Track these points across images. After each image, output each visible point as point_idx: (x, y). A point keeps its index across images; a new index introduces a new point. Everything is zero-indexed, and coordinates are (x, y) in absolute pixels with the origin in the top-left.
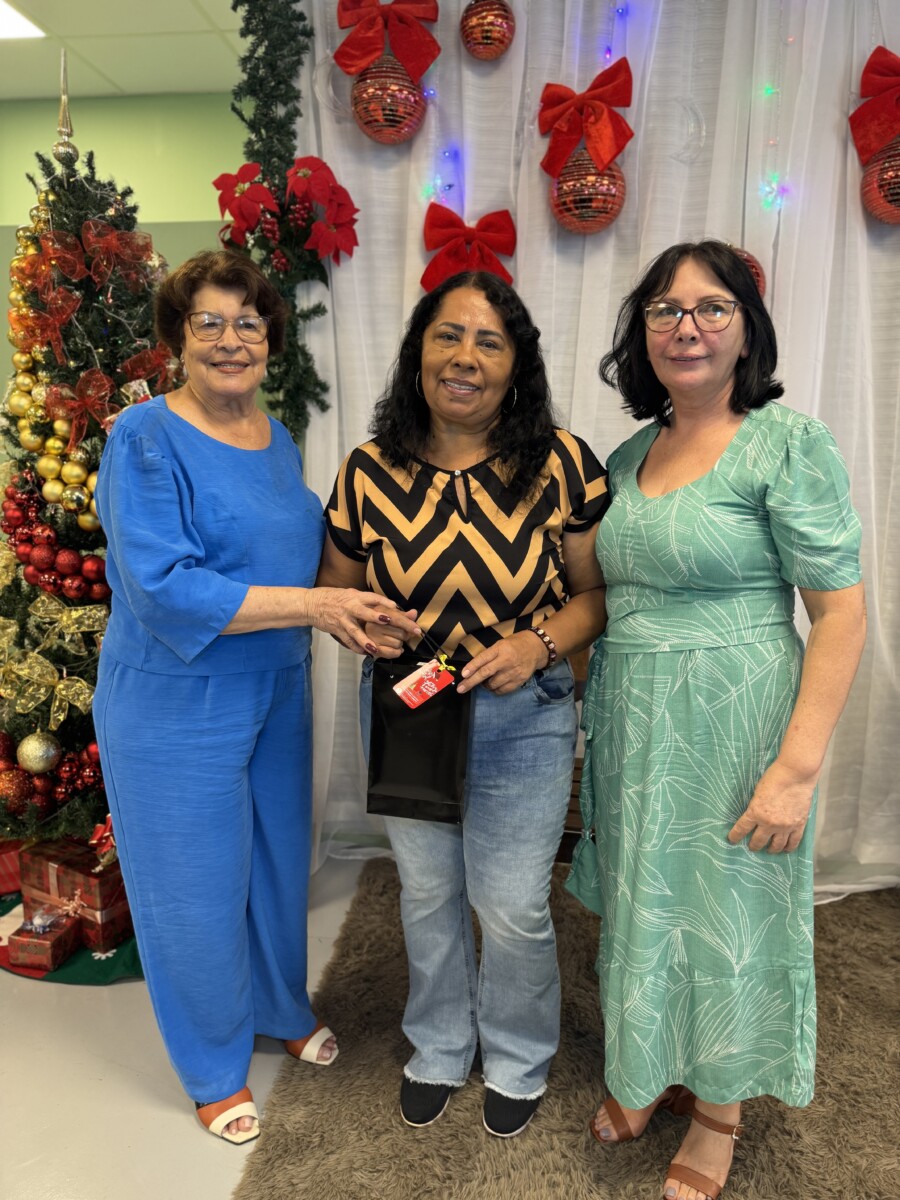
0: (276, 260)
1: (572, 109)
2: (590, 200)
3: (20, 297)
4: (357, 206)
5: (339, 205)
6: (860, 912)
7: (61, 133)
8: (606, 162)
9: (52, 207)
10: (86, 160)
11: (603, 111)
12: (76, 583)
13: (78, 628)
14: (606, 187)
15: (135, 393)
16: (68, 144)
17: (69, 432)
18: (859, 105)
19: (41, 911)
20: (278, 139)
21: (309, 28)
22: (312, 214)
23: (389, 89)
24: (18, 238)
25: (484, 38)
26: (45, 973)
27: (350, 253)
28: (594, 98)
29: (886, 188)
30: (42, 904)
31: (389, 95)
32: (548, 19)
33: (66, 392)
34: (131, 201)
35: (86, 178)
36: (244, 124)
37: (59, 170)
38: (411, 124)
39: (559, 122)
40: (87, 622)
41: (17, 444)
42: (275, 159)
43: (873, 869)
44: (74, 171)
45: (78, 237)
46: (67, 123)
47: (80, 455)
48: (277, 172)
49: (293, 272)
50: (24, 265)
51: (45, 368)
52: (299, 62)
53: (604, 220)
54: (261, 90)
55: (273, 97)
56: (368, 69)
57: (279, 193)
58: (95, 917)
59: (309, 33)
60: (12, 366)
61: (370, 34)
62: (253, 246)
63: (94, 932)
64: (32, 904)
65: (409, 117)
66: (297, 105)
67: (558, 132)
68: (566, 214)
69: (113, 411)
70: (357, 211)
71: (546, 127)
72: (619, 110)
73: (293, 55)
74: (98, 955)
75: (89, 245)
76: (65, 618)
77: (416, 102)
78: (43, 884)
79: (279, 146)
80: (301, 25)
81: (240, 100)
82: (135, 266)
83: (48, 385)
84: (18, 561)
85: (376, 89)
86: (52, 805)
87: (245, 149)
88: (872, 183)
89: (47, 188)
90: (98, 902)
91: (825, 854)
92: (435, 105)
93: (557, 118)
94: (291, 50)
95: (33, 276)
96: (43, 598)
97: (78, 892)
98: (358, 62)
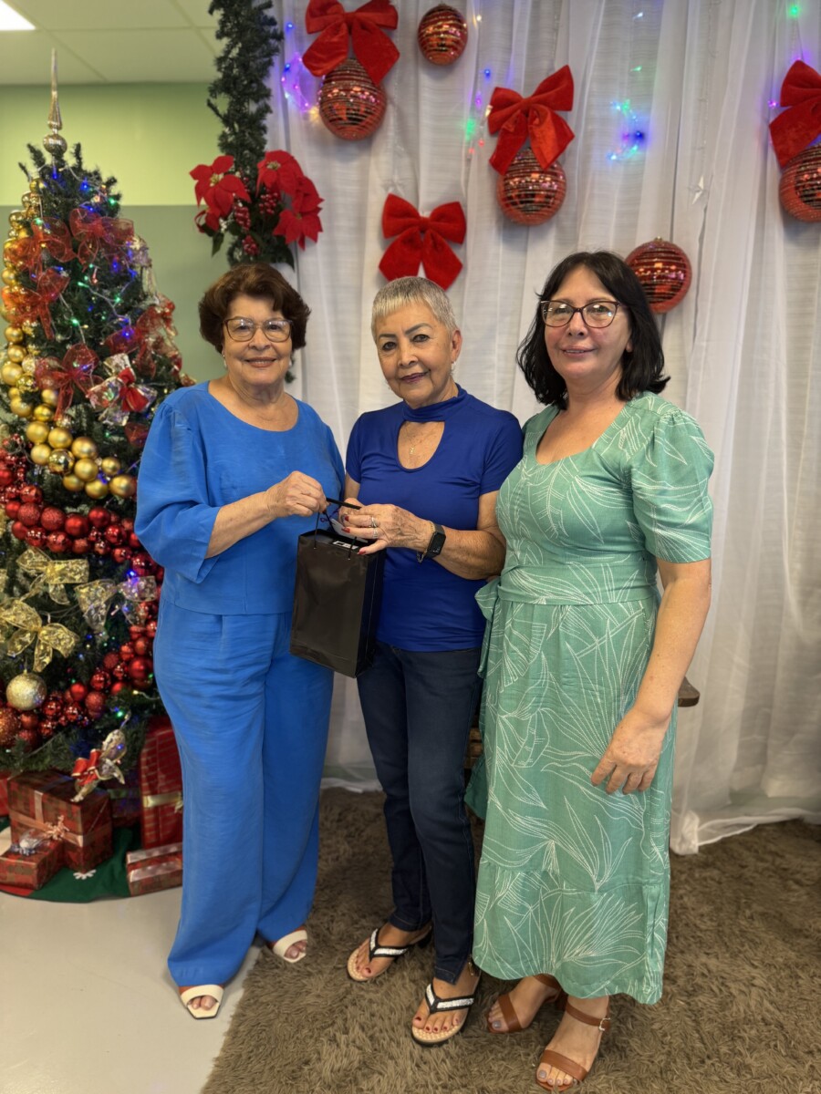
0: (247, 245)
1: (519, 112)
2: (533, 196)
3: (12, 276)
4: (321, 195)
5: (306, 195)
6: (769, 841)
7: (51, 126)
8: (549, 161)
9: (42, 194)
10: (73, 151)
11: (546, 114)
12: (61, 538)
13: (61, 580)
14: (547, 185)
15: (117, 366)
16: (56, 137)
17: (57, 400)
18: (779, 113)
19: (27, 835)
20: (251, 135)
21: (279, 32)
22: (279, 203)
23: (352, 90)
24: (11, 222)
25: (438, 45)
26: (30, 892)
27: (315, 239)
28: (539, 102)
29: (801, 189)
30: (28, 828)
31: (352, 96)
32: (498, 29)
33: (53, 363)
34: (114, 190)
35: (74, 168)
36: (218, 118)
37: (49, 159)
38: (371, 122)
39: (507, 123)
40: (69, 574)
41: (9, 410)
42: (246, 152)
43: (780, 801)
44: (63, 162)
45: (66, 222)
46: (56, 116)
47: (66, 421)
48: (248, 164)
49: (262, 255)
50: (16, 247)
51: (34, 341)
52: (270, 63)
53: (546, 214)
54: (235, 88)
55: (245, 94)
56: (333, 71)
57: (250, 183)
58: (76, 841)
59: (279, 37)
60: (4, 339)
61: (335, 39)
62: (226, 230)
63: (76, 854)
64: (19, 828)
65: (370, 116)
66: (267, 102)
67: (506, 132)
68: (513, 207)
69: (97, 382)
70: (321, 200)
71: (495, 126)
72: (561, 114)
73: (265, 57)
74: (79, 875)
75: (77, 230)
76: (49, 571)
77: (376, 102)
78: (29, 810)
79: (251, 140)
80: (272, 29)
81: (216, 97)
82: (118, 250)
83: (37, 357)
84: (7, 517)
85: (340, 90)
86: (38, 740)
87: (219, 142)
88: (790, 185)
89: (38, 177)
90: (80, 828)
91: (737, 787)
92: (394, 105)
93: (505, 119)
94: (263, 52)
95: (24, 258)
96: (30, 551)
97: (61, 818)
98: (324, 65)
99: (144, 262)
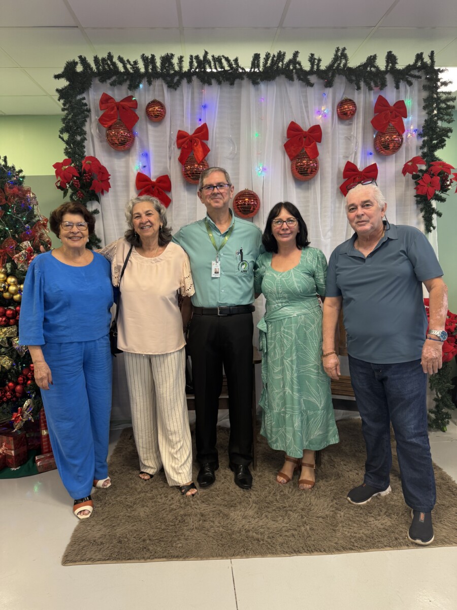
0: (78, 194)
1: (188, 140)
4: (110, 173)
5: (103, 173)
8: (201, 158)
10: (3, 159)
11: (199, 142)
12: (4, 319)
13: (5, 336)
15: (25, 246)
18: (287, 141)
20: (78, 149)
21: (89, 109)
22: (92, 177)
23: (120, 132)
25: (155, 115)
27: (108, 191)
28: (196, 137)
29: (298, 169)
31: (120, 134)
32: (178, 107)
34: (21, 175)
35: (4, 166)
36: (64, 142)
38: (129, 144)
40: (8, 334)
42: (77, 156)
45: (2, 189)
47: (3, 270)
48: (78, 160)
49: (85, 198)
52: (86, 121)
54: (71, 130)
55: (75, 133)
56: (112, 125)
57: (79, 168)
58: (12, 453)
59: (89, 111)
61: (112, 113)
62: (70, 187)
63: (11, 460)
66: (85, 136)
67: (184, 148)
68: (189, 178)
69: (17, 253)
70: (110, 175)
71: (179, 146)
72: (205, 142)
73: (83, 118)
74: (13, 469)
75: (7, 192)
77: (130, 137)
79: (78, 151)
80: (86, 108)
81: (62, 134)
82: (24, 198)
85: (115, 132)
87: (65, 151)
88: (294, 167)
90: (13, 447)
92: (138, 137)
93: (183, 143)
97: (4, 444)
98: (108, 123)
99: (35, 203)
